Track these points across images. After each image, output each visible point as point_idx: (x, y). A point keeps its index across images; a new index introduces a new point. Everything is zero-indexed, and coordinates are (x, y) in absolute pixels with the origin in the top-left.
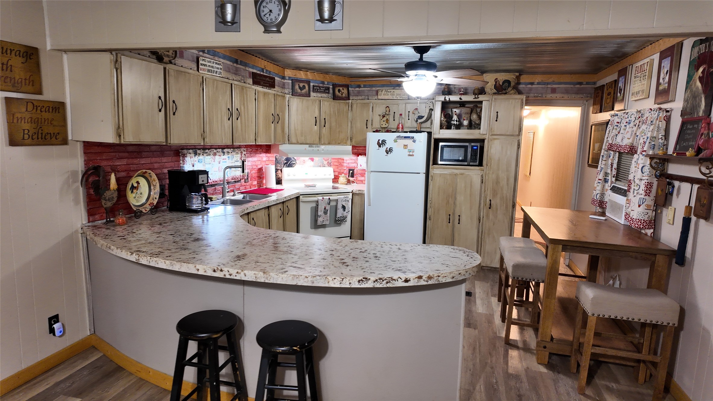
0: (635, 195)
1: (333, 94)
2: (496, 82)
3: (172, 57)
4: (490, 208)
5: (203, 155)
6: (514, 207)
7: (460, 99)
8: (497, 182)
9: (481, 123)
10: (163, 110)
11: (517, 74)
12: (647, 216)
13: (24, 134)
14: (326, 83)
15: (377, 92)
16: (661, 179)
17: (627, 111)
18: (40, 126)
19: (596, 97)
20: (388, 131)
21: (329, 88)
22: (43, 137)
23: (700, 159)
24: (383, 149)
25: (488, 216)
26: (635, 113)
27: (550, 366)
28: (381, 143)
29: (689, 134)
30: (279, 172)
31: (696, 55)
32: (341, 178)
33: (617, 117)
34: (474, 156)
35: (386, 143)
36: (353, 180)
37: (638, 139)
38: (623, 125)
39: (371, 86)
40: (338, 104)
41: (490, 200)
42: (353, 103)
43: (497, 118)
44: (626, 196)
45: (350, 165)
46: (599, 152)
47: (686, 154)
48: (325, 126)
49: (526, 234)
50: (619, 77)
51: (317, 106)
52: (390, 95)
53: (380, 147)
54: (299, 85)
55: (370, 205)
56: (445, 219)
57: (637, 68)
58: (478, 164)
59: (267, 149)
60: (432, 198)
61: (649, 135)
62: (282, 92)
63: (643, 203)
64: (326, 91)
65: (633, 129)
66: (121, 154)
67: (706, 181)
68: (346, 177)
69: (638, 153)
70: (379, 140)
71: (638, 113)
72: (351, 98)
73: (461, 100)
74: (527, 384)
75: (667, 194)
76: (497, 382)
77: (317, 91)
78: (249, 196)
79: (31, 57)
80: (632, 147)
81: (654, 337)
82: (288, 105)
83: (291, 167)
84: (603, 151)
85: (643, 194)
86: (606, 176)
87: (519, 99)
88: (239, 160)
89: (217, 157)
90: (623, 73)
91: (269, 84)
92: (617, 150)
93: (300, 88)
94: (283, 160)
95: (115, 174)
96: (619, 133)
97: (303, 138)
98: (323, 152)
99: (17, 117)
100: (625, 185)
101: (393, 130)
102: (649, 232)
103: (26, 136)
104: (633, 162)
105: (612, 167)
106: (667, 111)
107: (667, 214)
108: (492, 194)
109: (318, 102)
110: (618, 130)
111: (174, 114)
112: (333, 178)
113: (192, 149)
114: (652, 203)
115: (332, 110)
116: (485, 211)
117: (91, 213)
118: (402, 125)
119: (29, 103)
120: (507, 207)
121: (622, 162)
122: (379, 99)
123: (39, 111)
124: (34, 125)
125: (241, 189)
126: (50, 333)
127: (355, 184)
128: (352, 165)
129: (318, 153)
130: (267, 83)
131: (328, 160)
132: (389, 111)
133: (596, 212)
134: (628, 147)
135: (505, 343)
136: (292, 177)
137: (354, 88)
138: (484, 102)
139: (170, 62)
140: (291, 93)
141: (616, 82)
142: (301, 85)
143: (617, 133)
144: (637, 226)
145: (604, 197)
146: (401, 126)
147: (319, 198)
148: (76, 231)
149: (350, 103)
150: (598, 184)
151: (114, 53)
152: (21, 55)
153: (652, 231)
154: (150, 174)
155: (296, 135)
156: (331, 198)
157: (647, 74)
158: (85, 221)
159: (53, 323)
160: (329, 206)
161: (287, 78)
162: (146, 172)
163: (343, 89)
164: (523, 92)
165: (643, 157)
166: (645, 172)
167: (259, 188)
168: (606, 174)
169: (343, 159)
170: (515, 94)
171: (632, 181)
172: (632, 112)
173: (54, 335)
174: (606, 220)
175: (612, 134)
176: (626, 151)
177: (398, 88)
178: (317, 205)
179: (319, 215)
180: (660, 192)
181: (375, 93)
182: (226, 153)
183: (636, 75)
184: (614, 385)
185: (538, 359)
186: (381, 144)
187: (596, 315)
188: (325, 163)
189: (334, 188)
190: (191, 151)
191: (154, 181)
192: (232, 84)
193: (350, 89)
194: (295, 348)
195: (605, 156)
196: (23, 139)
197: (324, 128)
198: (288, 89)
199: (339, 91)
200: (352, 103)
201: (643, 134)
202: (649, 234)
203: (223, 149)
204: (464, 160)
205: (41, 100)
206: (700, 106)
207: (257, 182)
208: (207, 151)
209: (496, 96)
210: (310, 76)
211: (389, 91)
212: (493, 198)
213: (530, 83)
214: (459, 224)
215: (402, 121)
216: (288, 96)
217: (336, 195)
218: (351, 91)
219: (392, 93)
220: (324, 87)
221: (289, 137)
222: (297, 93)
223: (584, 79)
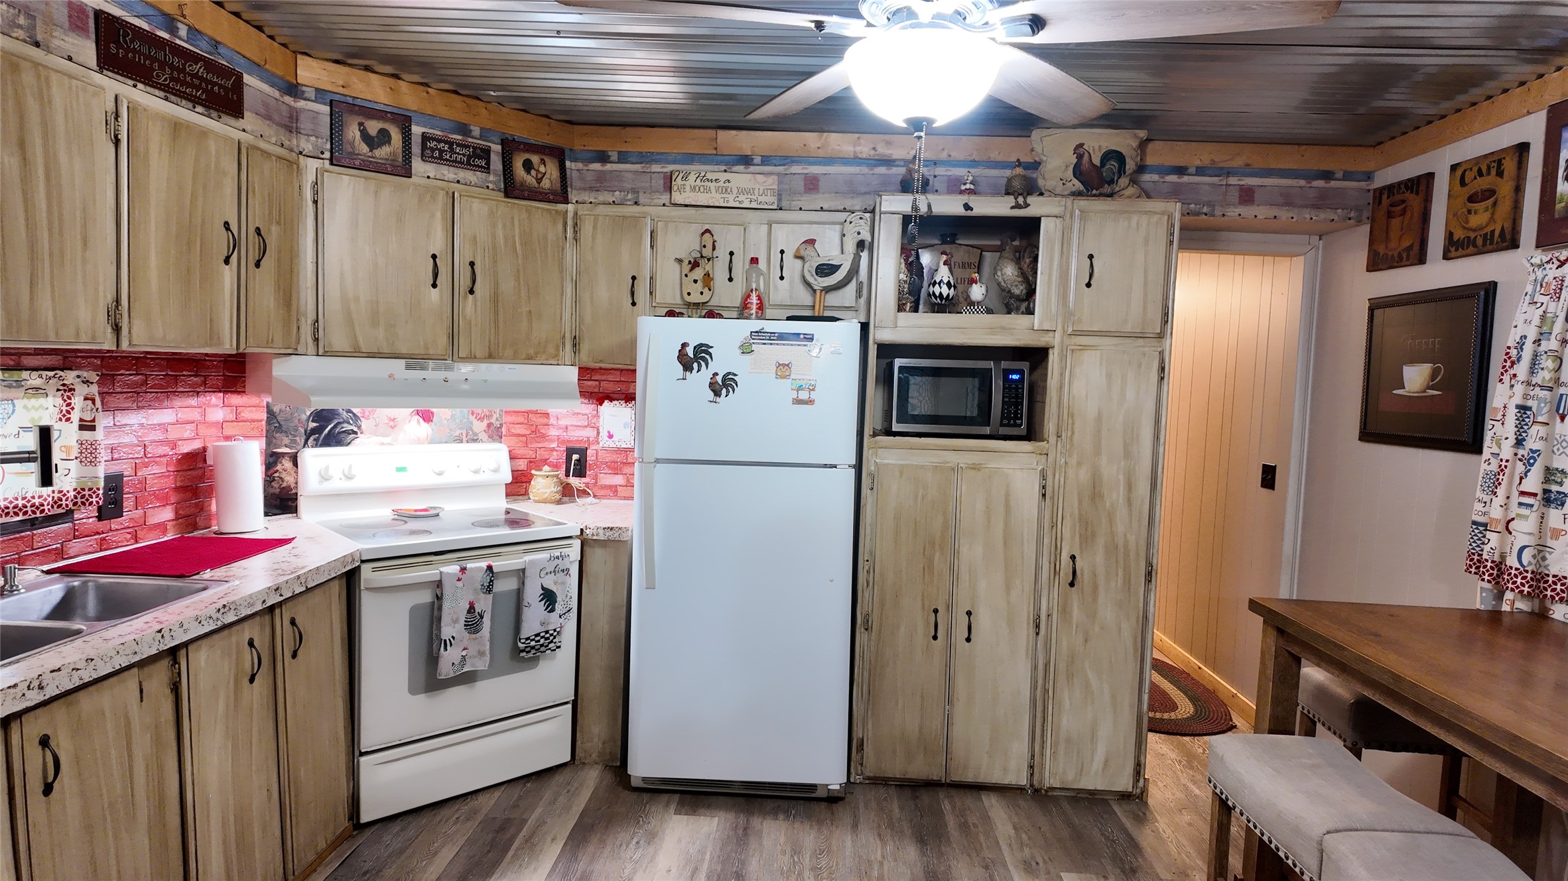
1: (504, 175)
2: (1080, 157)
4: (1072, 584)
7: (967, 207)
8: (1095, 493)
11: (1142, 134)
14: (476, 131)
15: (669, 181)
19: (1392, 217)
20: (711, 314)
21: (486, 153)
24: (701, 378)
25: (1065, 610)
28: (691, 354)
30: (287, 464)
32: (540, 480)
34: (1013, 405)
36: (583, 487)
39: (646, 158)
40: (525, 215)
41: (1073, 558)
42: (580, 213)
43: (1090, 276)
45: (573, 434)
48: (471, 292)
51: (439, 215)
52: (713, 190)
53: (691, 370)
54: (361, 124)
55: (651, 586)
56: (921, 625)
58: (1023, 433)
59: (227, 374)
60: (872, 554)
62: (286, 143)
64: (477, 161)
68: (557, 476)
70: (684, 345)
72: (573, 196)
73: (969, 213)
77: (440, 158)
82: (316, 202)
83: (339, 443)
87: (1163, 213)
91: (207, 92)
93: (366, 137)
94: (304, 417)
97: (381, 333)
98: (465, 387)
101: (727, 312)
108: (1077, 536)
109: (441, 199)
112: (509, 479)
115: (500, 233)
116: (1054, 595)
118: (759, 298)
120: (1127, 581)
122: (676, 205)
127: (591, 499)
128: (579, 435)
129: (447, 392)
130: (198, 88)
131: (489, 417)
132: (714, 249)
136: (338, 484)
137: (582, 161)
138: (1044, 220)
140: (327, 155)
142: (373, 127)
145: (1544, 558)
146: (754, 299)
147: (446, 568)
149: (570, 215)
155: (350, 322)
156: (498, 564)
160: (490, 596)
161: (310, 93)
163: (543, 162)
169: (547, 415)
170: (1139, 198)
177: (741, 168)
178: (439, 598)
179: (443, 638)
181: (662, 182)
186: (692, 361)
188: (479, 427)
193: (568, 163)
195: (1541, 409)
197: (470, 296)
198: (313, 138)
199: (528, 165)
200: (576, 213)
204: (981, 418)
207: (176, 510)
209: (1082, 203)
210: (408, 97)
211: (709, 176)
212: (1081, 552)
213: (1176, 167)
214: (968, 640)
215: (758, 284)
216: (312, 165)
217: (517, 552)
218: (575, 174)
219: (721, 184)
220: (467, 147)
221: (316, 330)
222: (353, 155)
223: (1338, 161)
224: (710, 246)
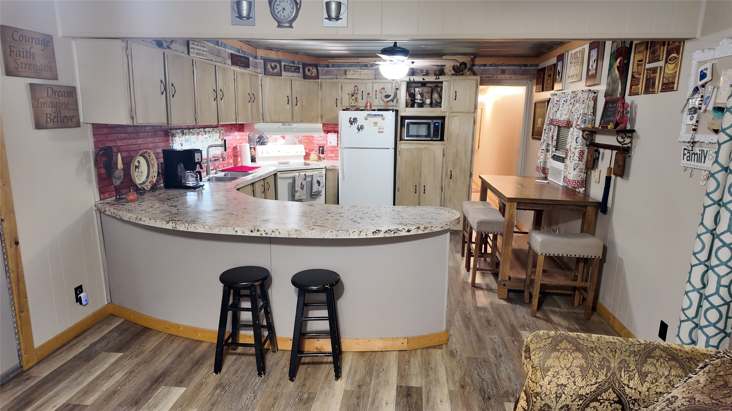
0: (571, 161)
1: (303, 73)
3: (169, 42)
4: (451, 178)
5: (189, 134)
6: (471, 177)
7: (423, 79)
8: (457, 154)
9: (441, 101)
10: (164, 93)
11: (472, 57)
12: (580, 177)
13: (47, 118)
14: (296, 62)
15: (345, 72)
16: (590, 147)
17: (564, 91)
18: (59, 109)
19: (539, 78)
20: (357, 110)
21: (299, 68)
22: (62, 120)
23: (617, 131)
24: (355, 126)
25: (449, 185)
26: (570, 93)
27: (508, 300)
28: (352, 120)
29: (610, 112)
30: (253, 149)
31: (615, 49)
32: (313, 154)
33: (556, 96)
34: (436, 131)
35: (357, 120)
36: (324, 157)
37: (573, 115)
38: (561, 103)
39: (340, 66)
40: (308, 84)
41: (451, 171)
43: (456, 97)
44: (564, 163)
45: (320, 142)
46: (542, 126)
47: (608, 127)
48: (296, 105)
49: (483, 198)
50: (558, 61)
51: (288, 86)
52: (357, 74)
53: (352, 124)
54: (270, 64)
55: (344, 179)
56: (412, 189)
57: (572, 55)
58: (439, 139)
59: (240, 128)
60: (400, 172)
61: (582, 112)
62: (256, 71)
63: (577, 167)
64: (297, 70)
65: (569, 107)
66: (122, 135)
67: (621, 147)
68: (317, 154)
69: (573, 127)
70: (351, 118)
71: (573, 94)
72: (320, 77)
73: (424, 81)
74: (493, 313)
75: (594, 159)
76: (469, 313)
77: (288, 70)
78: (230, 174)
79: (48, 45)
80: (568, 122)
81: (586, 270)
82: (261, 85)
83: (264, 145)
84: (545, 125)
85: (577, 160)
86: (548, 147)
87: (475, 80)
88: (218, 138)
89: (200, 136)
90: (561, 58)
91: (245, 64)
92: (557, 124)
93: (271, 66)
94: (256, 138)
95: (121, 154)
96: (558, 110)
97: (277, 117)
98: (295, 130)
99: (41, 102)
100: (563, 153)
101: (361, 108)
102: (582, 190)
103: (49, 120)
104: (569, 134)
105: (552, 139)
106: (595, 93)
107: (595, 175)
108: (452, 166)
109: (289, 81)
110: (558, 107)
111: (173, 96)
112: (305, 154)
113: (179, 129)
114: (584, 167)
115: (303, 89)
116: (446, 181)
117: (102, 192)
118: (370, 104)
119: (49, 89)
120: (465, 177)
121: (561, 134)
122: (347, 79)
123: (57, 96)
124: (54, 109)
125: (220, 167)
126: (77, 302)
127: (326, 160)
128: (322, 143)
129: (291, 131)
130: (243, 64)
131: (299, 137)
133: (539, 177)
134: (565, 122)
135: (472, 286)
136: (265, 155)
137: (322, 67)
138: (444, 82)
139: (168, 47)
140: (263, 73)
141: (555, 65)
142: (273, 64)
143: (557, 110)
144: (572, 185)
145: (546, 164)
146: (369, 104)
147: (295, 174)
148: (91, 209)
149: (320, 82)
150: (542, 154)
151: (125, 40)
152: (40, 43)
153: (584, 189)
154: (149, 153)
155: (270, 114)
156: (307, 174)
157: (580, 61)
158: (98, 199)
159: (78, 293)
160: (305, 181)
161: (259, 58)
162: (146, 152)
163: (313, 69)
164: (478, 73)
165: (577, 130)
166: (579, 142)
167: (235, 166)
168: (548, 145)
169: (313, 137)
170: (470, 75)
171: (568, 150)
172: (568, 92)
173: (81, 303)
174: (548, 183)
175: (553, 110)
176: (564, 125)
177: (365, 68)
178: (294, 181)
179: (296, 190)
180: (589, 157)
181: (343, 72)
182: (207, 133)
183: (571, 61)
184: (557, 309)
185: (499, 295)
186: (353, 122)
187: (544, 254)
188: (296, 140)
189: (306, 164)
190: (179, 131)
191: (153, 160)
192: (215, 66)
193: (319, 68)
194: (326, 286)
195: (547, 130)
196: (47, 122)
198: (260, 69)
199: (309, 70)
200: (321, 82)
201: (577, 111)
202: (582, 192)
203: (204, 128)
204: (428, 135)
205: (58, 86)
206: (617, 90)
207: (233, 160)
208: (191, 130)
209: (454, 77)
210: (280, 56)
211: (356, 70)
212: (453, 169)
213: (483, 65)
214: (424, 193)
215: (370, 100)
216: (260, 75)
217: (310, 171)
218: (320, 71)
219: (359, 73)
220: (294, 67)
221: (263, 116)
222: (269, 72)
223: (529, 62)
224: (357, 90)
